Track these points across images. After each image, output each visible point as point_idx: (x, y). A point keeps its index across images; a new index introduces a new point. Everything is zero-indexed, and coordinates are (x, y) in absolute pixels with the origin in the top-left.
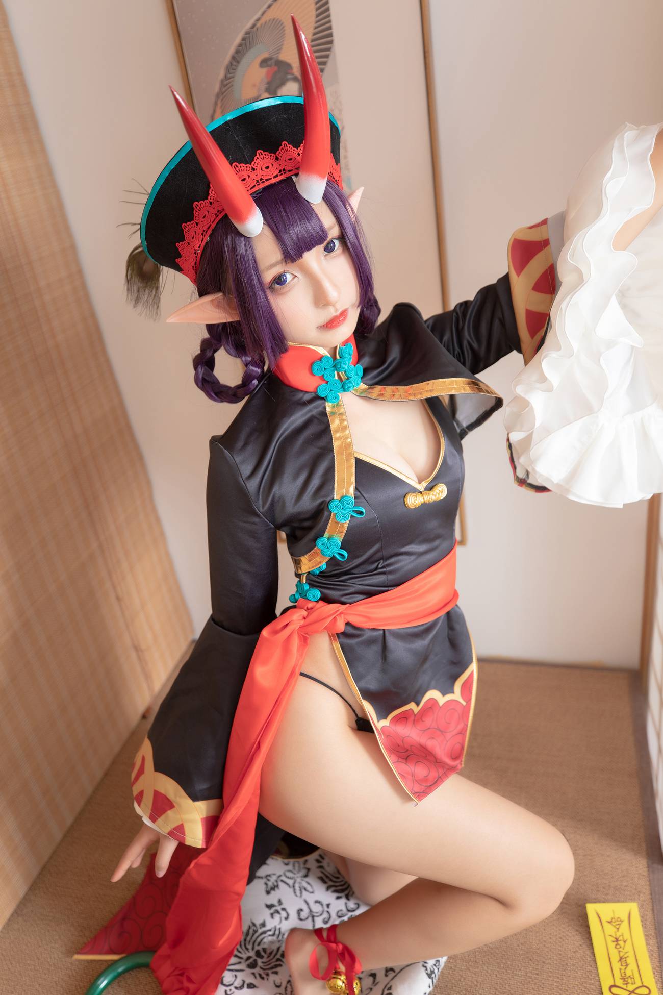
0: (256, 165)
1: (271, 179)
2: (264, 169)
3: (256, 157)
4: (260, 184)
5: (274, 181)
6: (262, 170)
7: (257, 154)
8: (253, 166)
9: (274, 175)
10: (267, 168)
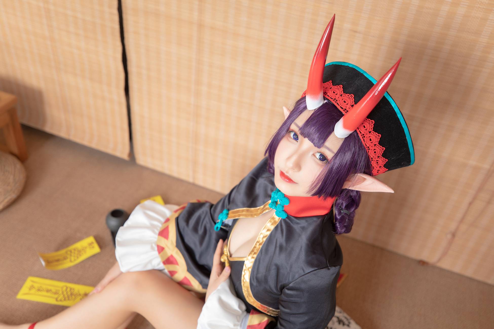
0: (344, 96)
1: (339, 106)
2: (343, 100)
3: (348, 95)
4: (334, 101)
5: (339, 107)
6: (342, 99)
7: (351, 95)
8: (343, 95)
9: (342, 106)
10: (345, 102)
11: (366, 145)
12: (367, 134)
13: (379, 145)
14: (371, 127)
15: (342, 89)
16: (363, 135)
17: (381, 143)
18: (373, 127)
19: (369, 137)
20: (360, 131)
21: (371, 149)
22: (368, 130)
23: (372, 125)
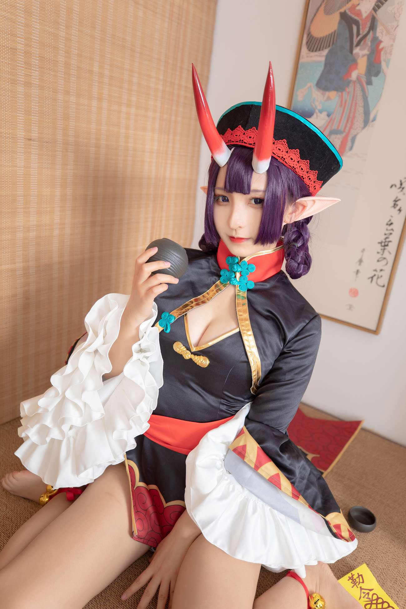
9: (250, 143)
12: (285, 155)
13: (302, 160)
14: (286, 147)
15: (242, 128)
16: (283, 157)
20: (278, 155)
21: (297, 168)
22: (284, 151)
23: (285, 144)
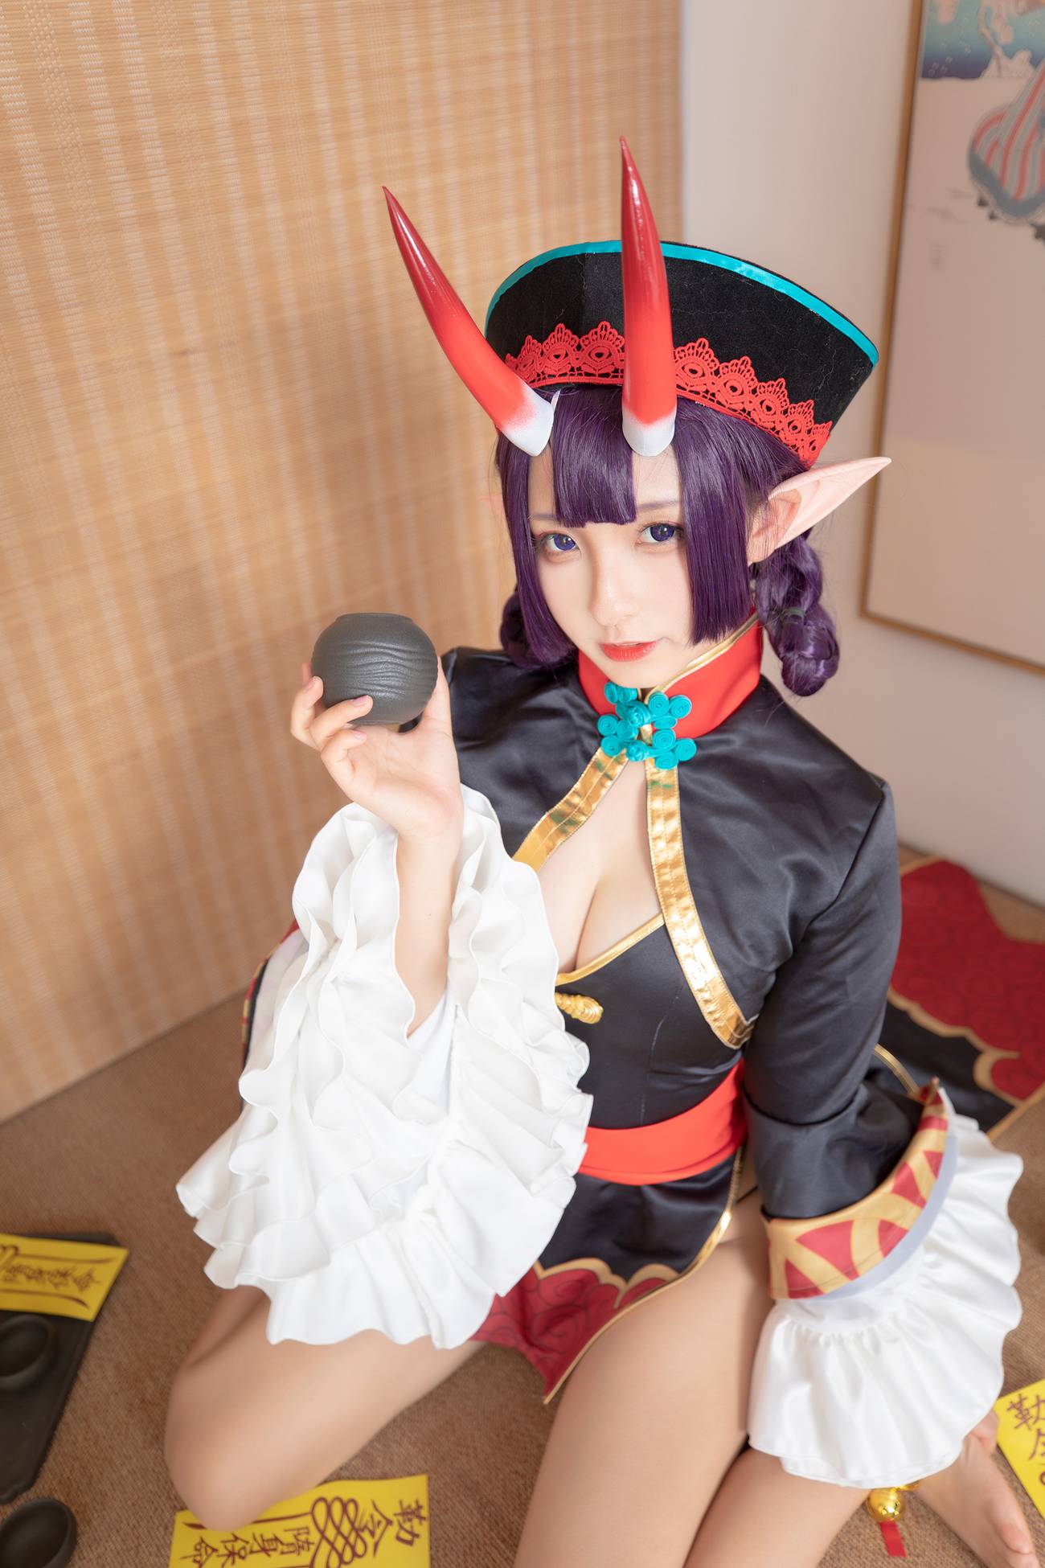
0: (587, 343)
3: (593, 331)
5: (598, 380)
7: (600, 326)
8: (582, 343)
9: (602, 372)
10: (599, 355)
11: (736, 411)
12: (713, 384)
13: (763, 384)
14: (710, 360)
15: (568, 331)
16: (707, 392)
17: (764, 373)
18: (713, 355)
19: (725, 384)
20: (692, 389)
21: (754, 410)
22: (708, 372)
23: (707, 352)
